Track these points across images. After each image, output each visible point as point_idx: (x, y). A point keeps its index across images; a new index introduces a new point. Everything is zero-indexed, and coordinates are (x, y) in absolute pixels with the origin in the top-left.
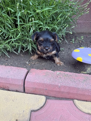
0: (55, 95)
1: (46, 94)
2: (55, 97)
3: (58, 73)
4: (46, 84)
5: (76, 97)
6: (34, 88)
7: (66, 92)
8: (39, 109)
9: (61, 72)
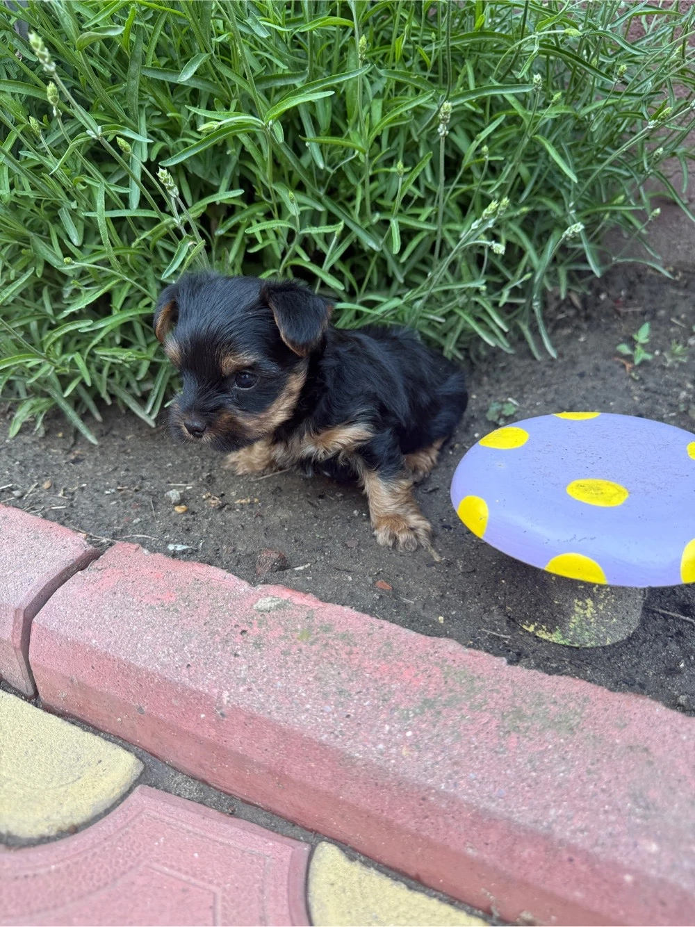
0: (201, 766)
1: (147, 741)
2: (204, 782)
3: (265, 603)
4: (138, 670)
5: (337, 826)
6: (76, 681)
7: (259, 766)
8: (43, 840)
9: (298, 599)
